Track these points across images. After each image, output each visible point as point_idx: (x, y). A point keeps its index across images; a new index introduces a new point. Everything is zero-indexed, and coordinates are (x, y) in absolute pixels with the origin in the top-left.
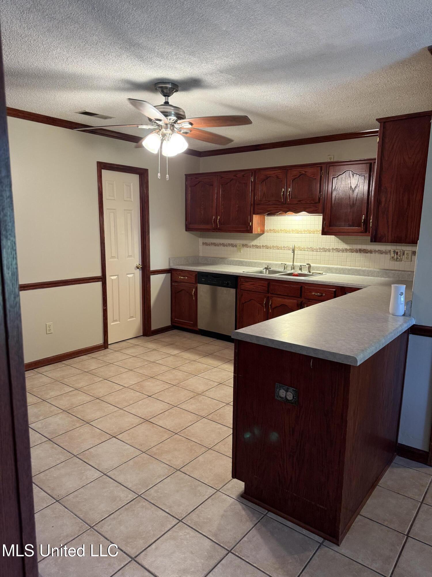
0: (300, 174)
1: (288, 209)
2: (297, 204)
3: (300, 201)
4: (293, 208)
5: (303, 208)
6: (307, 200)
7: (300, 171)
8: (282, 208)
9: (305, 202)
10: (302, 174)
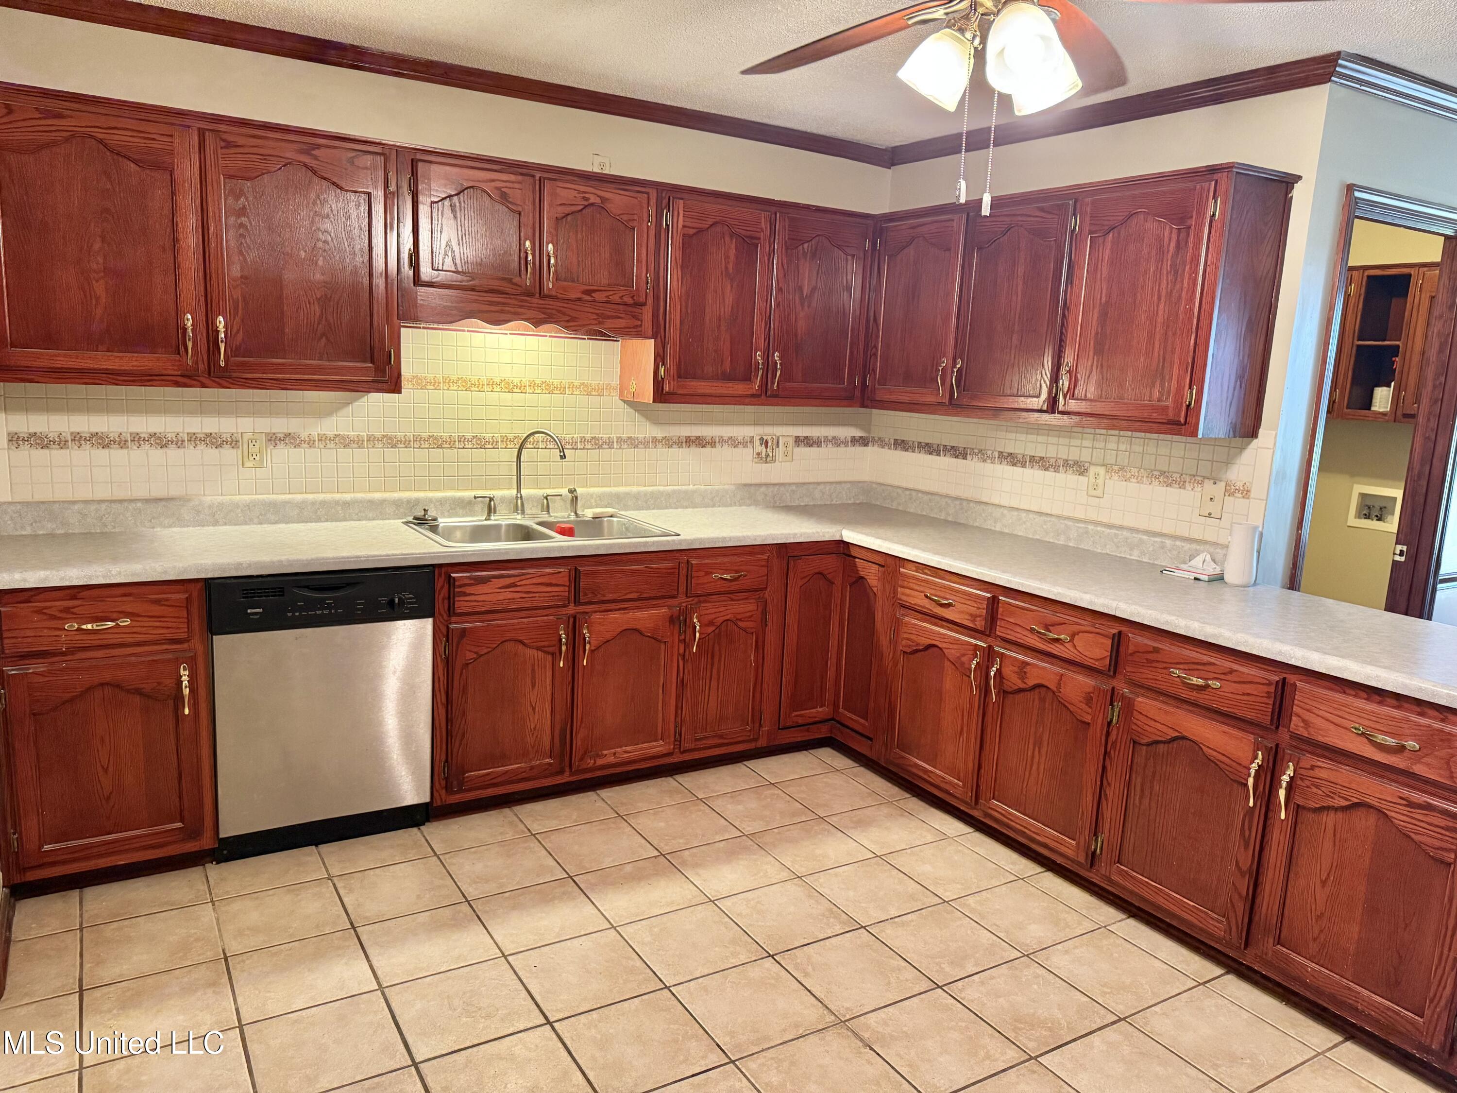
0: (586, 203)
1: (544, 313)
2: (579, 299)
3: (588, 292)
4: (559, 311)
5: (596, 317)
6: (611, 293)
7: (585, 193)
8: (521, 307)
9: (607, 297)
10: (592, 204)
